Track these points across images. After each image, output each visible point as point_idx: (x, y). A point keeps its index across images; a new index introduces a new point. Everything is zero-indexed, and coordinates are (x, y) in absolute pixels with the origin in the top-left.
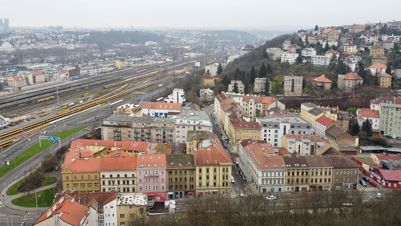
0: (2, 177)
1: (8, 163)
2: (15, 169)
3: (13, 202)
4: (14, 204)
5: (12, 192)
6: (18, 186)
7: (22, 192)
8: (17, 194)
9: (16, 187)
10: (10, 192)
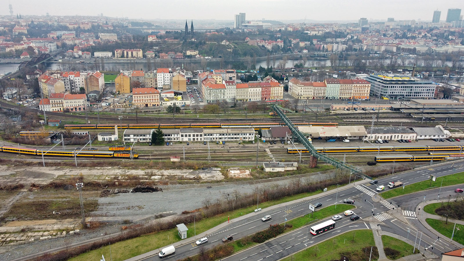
0: (424, 191)
1: (434, 179)
2: (439, 188)
3: (427, 220)
4: (427, 222)
5: (429, 210)
6: (437, 207)
7: (440, 215)
8: (433, 214)
9: (435, 207)
10: (427, 209)
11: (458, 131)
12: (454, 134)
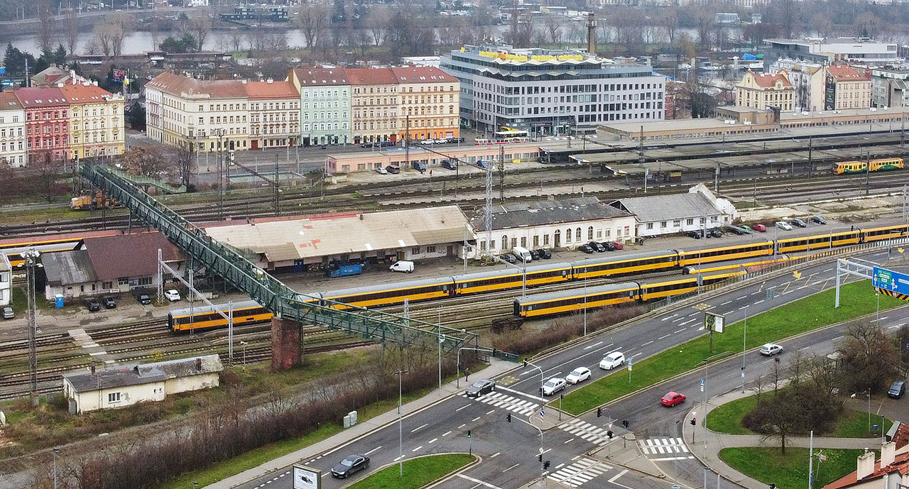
0: (694, 371)
1: (718, 326)
2: (740, 354)
3: (724, 454)
4: (726, 461)
5: (722, 423)
6: (746, 410)
7: (757, 431)
8: (741, 433)
9: (738, 412)
10: (718, 423)
11: (754, 205)
12: (744, 214)
